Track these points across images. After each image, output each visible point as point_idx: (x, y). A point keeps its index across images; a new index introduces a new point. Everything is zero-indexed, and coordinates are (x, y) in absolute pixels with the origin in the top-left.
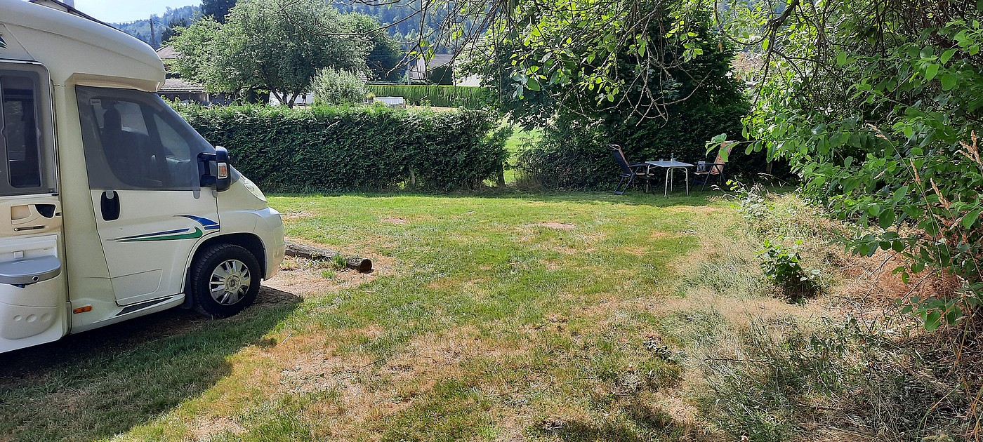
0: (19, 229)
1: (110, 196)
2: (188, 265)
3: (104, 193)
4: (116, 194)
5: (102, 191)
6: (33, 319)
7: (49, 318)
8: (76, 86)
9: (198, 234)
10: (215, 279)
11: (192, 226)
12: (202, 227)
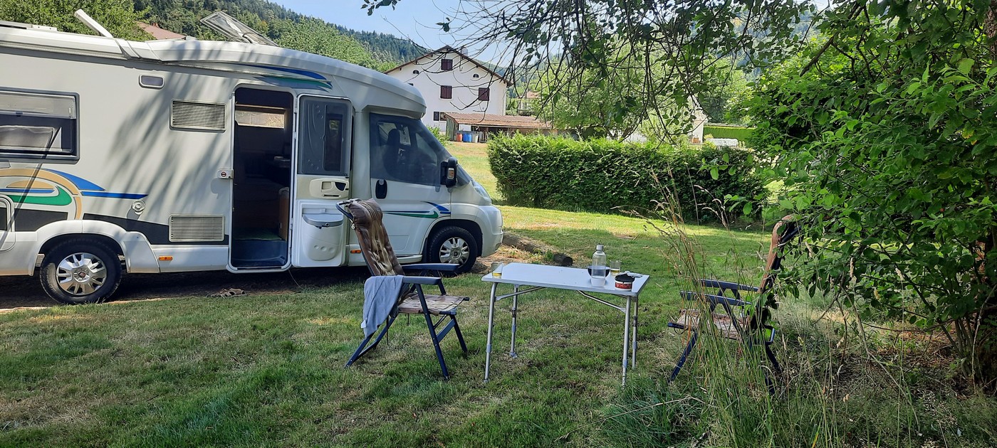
0: (325, 196)
1: (382, 183)
2: (427, 236)
3: (378, 181)
4: (385, 183)
5: (377, 180)
6: (325, 250)
7: (333, 251)
8: (370, 113)
9: (435, 216)
10: (444, 249)
11: (432, 209)
12: (438, 212)
